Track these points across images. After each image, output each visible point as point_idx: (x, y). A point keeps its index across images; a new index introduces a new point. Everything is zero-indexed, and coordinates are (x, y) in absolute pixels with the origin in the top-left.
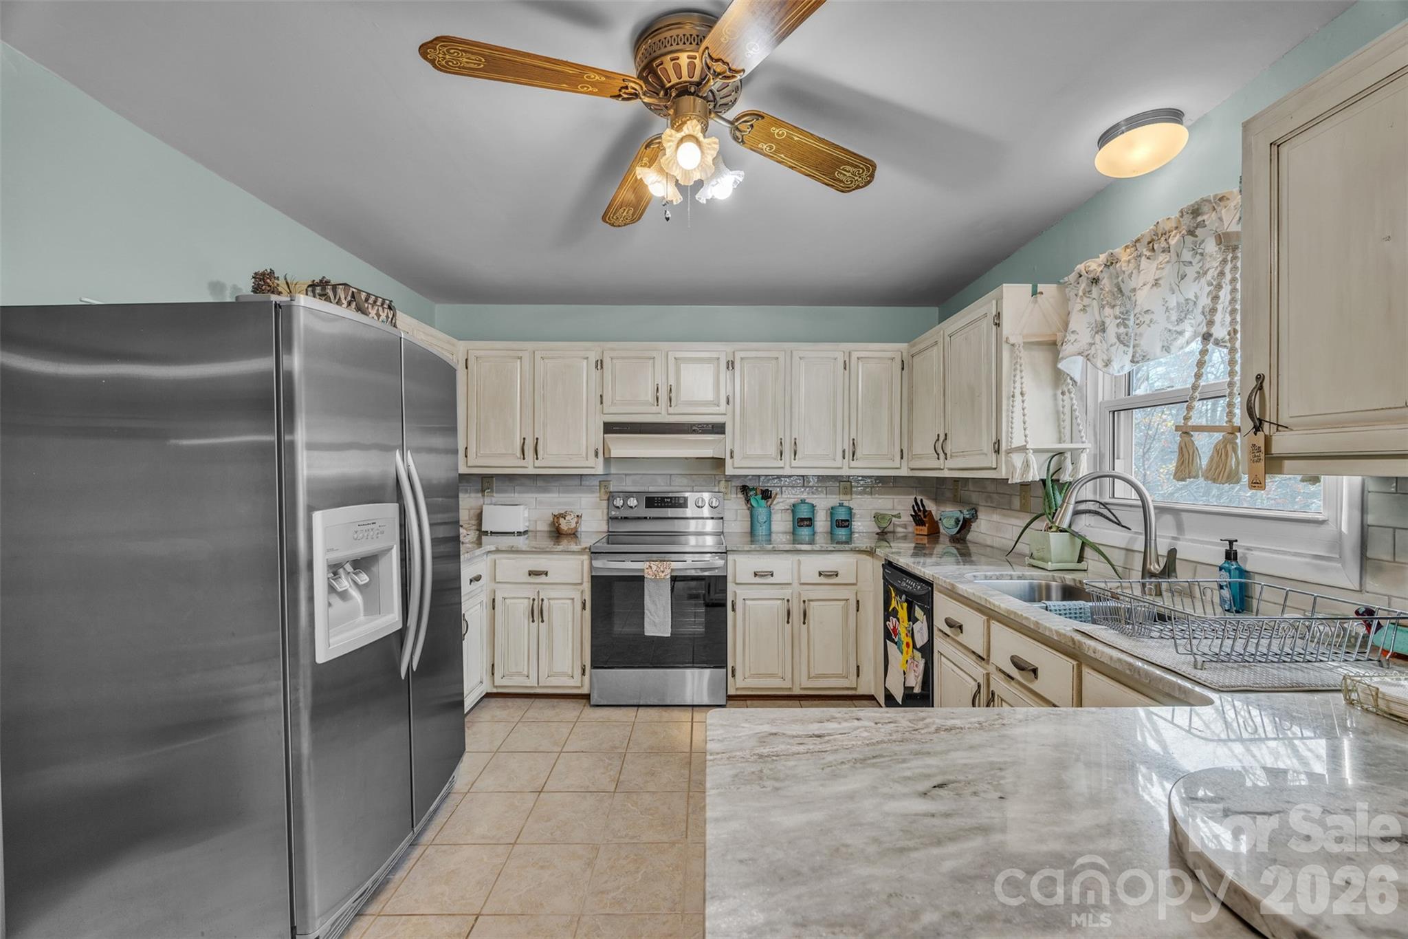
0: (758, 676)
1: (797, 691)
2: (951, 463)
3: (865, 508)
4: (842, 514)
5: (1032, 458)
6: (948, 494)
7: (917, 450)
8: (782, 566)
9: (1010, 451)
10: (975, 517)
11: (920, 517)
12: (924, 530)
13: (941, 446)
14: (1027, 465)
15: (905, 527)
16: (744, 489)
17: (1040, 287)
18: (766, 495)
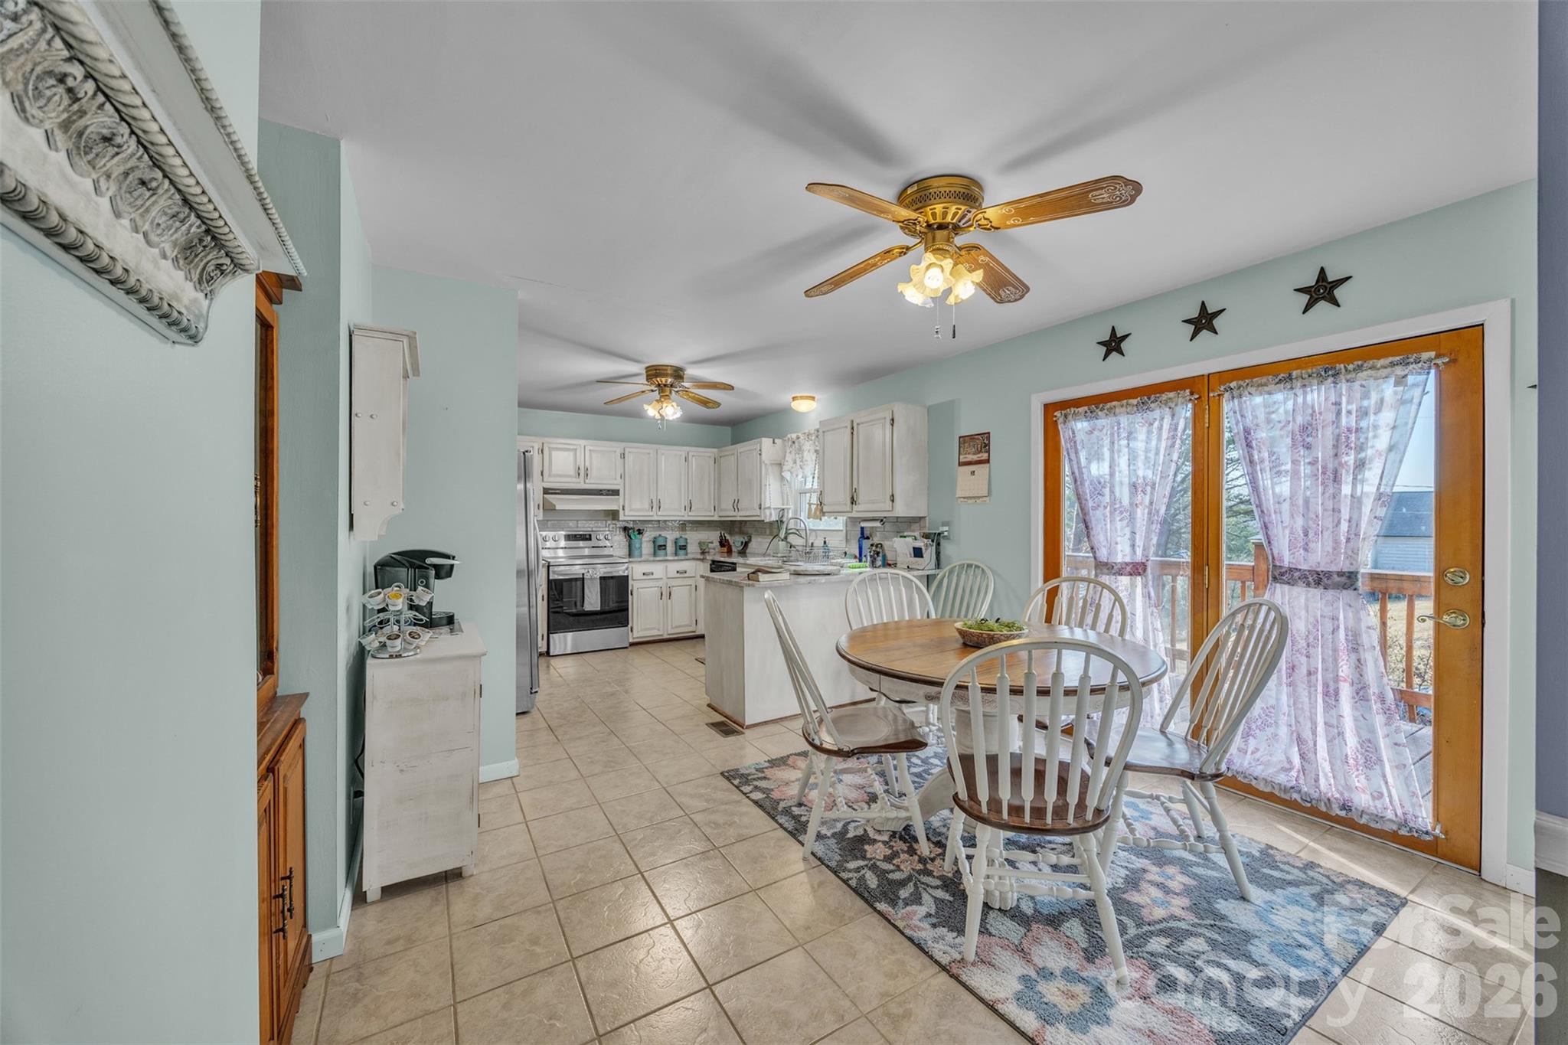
0: (646, 629)
1: (666, 636)
2: (740, 514)
3: (694, 538)
4: (682, 543)
5: (773, 512)
6: (737, 530)
7: (724, 506)
8: (658, 569)
9: (765, 509)
10: (750, 540)
11: (723, 543)
12: (725, 549)
13: (736, 505)
14: (771, 514)
15: (714, 549)
16: (625, 529)
17: (776, 440)
18: (640, 532)
